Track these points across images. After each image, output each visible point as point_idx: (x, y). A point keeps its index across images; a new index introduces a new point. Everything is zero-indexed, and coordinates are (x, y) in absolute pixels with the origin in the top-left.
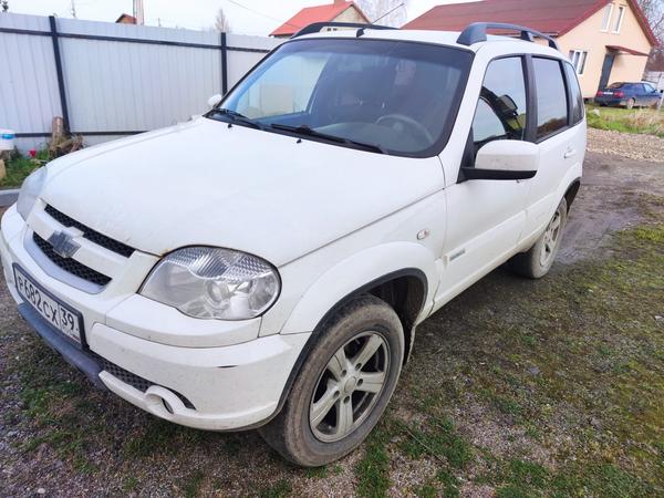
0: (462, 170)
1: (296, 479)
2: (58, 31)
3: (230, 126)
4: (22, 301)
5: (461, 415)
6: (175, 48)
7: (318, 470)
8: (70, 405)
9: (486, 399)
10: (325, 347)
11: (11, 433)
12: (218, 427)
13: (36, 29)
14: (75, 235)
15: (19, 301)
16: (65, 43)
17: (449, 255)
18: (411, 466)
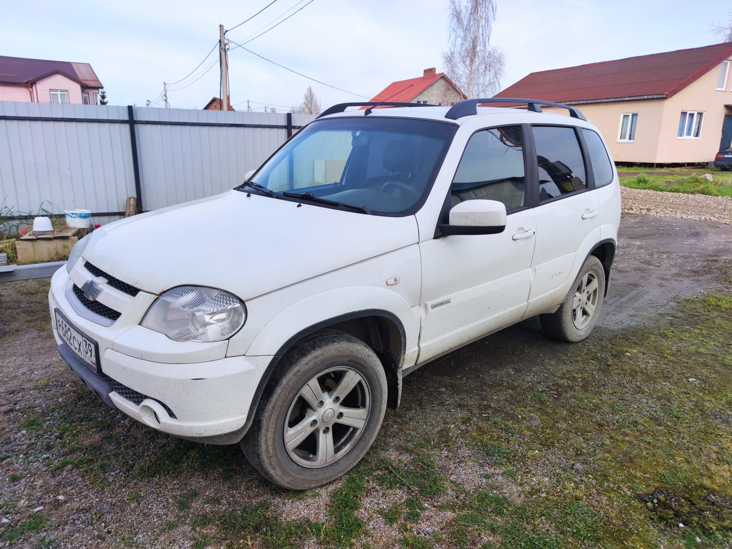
0: (439, 227)
1: (277, 500)
2: (135, 119)
3: (249, 196)
4: (62, 343)
5: (447, 457)
6: (242, 129)
7: (298, 493)
8: (97, 437)
9: (476, 445)
10: (295, 375)
11: (45, 456)
12: (194, 433)
13: (116, 118)
14: (101, 282)
15: (59, 342)
16: (141, 129)
17: (430, 303)
18: (384, 494)
